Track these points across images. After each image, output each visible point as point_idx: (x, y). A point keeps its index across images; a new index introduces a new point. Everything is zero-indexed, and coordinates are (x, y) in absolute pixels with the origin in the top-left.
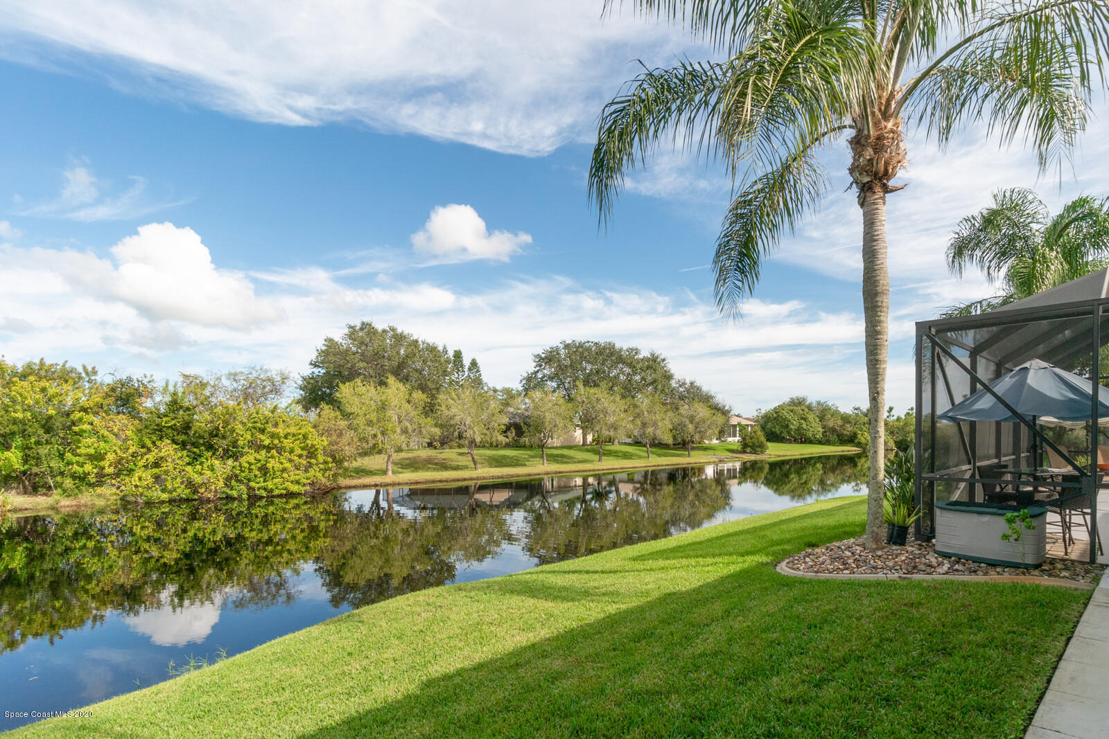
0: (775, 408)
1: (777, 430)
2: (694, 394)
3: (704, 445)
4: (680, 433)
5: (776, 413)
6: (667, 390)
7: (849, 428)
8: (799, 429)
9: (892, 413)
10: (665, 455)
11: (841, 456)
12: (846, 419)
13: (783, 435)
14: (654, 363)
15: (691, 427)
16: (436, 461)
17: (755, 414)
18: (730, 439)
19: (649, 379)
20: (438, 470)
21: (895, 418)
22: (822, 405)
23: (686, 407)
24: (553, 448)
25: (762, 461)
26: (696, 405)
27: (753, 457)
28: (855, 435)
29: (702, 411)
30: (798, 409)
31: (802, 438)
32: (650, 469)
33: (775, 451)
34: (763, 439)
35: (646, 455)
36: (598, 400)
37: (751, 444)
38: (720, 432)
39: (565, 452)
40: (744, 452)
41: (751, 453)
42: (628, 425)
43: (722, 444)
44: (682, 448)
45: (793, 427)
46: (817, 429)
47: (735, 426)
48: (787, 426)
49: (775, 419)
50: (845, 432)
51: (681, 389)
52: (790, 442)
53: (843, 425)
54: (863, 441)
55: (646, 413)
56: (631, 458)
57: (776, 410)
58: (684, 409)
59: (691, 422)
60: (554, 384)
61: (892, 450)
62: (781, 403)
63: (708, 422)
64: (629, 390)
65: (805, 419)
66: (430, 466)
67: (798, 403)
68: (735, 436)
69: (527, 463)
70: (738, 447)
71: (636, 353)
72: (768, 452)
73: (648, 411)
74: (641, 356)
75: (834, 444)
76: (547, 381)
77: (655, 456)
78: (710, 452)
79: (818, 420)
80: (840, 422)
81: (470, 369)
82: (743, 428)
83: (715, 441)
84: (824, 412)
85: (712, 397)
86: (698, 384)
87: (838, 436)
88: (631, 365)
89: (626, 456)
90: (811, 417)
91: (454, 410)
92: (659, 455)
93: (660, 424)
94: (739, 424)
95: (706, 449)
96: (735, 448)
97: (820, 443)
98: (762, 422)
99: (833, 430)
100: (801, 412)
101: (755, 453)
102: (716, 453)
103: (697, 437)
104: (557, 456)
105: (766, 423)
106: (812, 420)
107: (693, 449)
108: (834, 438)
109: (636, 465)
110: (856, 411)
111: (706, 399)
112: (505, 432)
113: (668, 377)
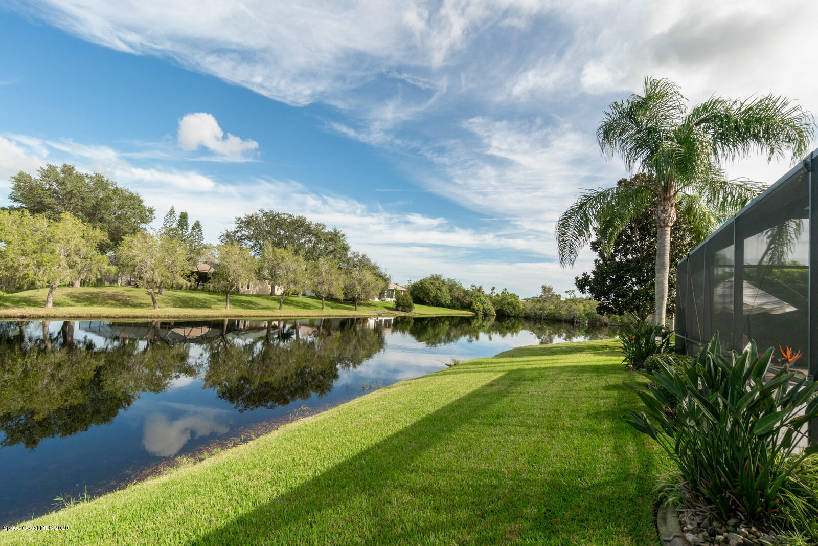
0: (421, 281)
1: (421, 295)
2: (364, 263)
3: (369, 302)
4: (351, 292)
5: (421, 284)
6: (343, 259)
7: (468, 298)
8: (436, 296)
9: (494, 291)
10: (337, 308)
11: (461, 317)
12: (466, 293)
13: (425, 300)
14: (335, 237)
15: (359, 288)
16: (120, 297)
17: (407, 283)
18: (388, 300)
19: (331, 248)
20: (120, 306)
21: (496, 294)
22: (452, 281)
23: (357, 272)
24: (247, 295)
25: (409, 317)
26: (364, 272)
27: (403, 314)
28: (471, 304)
29: (369, 277)
30: (436, 282)
31: (437, 303)
32: (323, 318)
33: (420, 311)
34: (411, 301)
35: (321, 306)
36: (283, 258)
37: (402, 304)
38: (380, 294)
39: (254, 299)
40: (397, 309)
41: (402, 311)
42: (307, 282)
43: (381, 302)
44: (352, 303)
45: (432, 295)
46: (447, 297)
47: (392, 291)
48: (428, 294)
49: (420, 288)
50: (465, 301)
51: (355, 260)
52: (429, 305)
53: (464, 296)
54: (476, 308)
55: (324, 273)
56: (309, 309)
57: (421, 282)
58: (356, 273)
59: (360, 284)
60: (251, 244)
61: (494, 315)
62: (425, 278)
63: (373, 285)
64: (311, 255)
65: (440, 290)
66: (110, 301)
67: (435, 279)
68: (392, 297)
69: (212, 306)
70: (392, 305)
71: (323, 228)
72: (414, 311)
73: (325, 272)
74: (326, 231)
75: (457, 309)
76: (244, 239)
77: (329, 308)
78: (372, 308)
79: (448, 291)
80: (462, 294)
81: (193, 228)
82: (398, 292)
83: (377, 300)
84: (452, 287)
85: (377, 268)
86: (368, 257)
87: (460, 303)
88: (316, 236)
89: (305, 306)
90: (444, 289)
91: (135, 252)
92: (333, 308)
93: (334, 283)
94: (395, 289)
95: (370, 305)
96: (391, 306)
97: (448, 307)
98: (411, 289)
99: (457, 299)
100: (438, 285)
101: (405, 311)
102: (377, 309)
103: (363, 296)
104: (245, 302)
105: (414, 290)
106: (444, 291)
107: (360, 304)
108: (457, 304)
109: (310, 315)
110: (473, 288)
111: (373, 269)
112: (188, 277)
113: (346, 249)
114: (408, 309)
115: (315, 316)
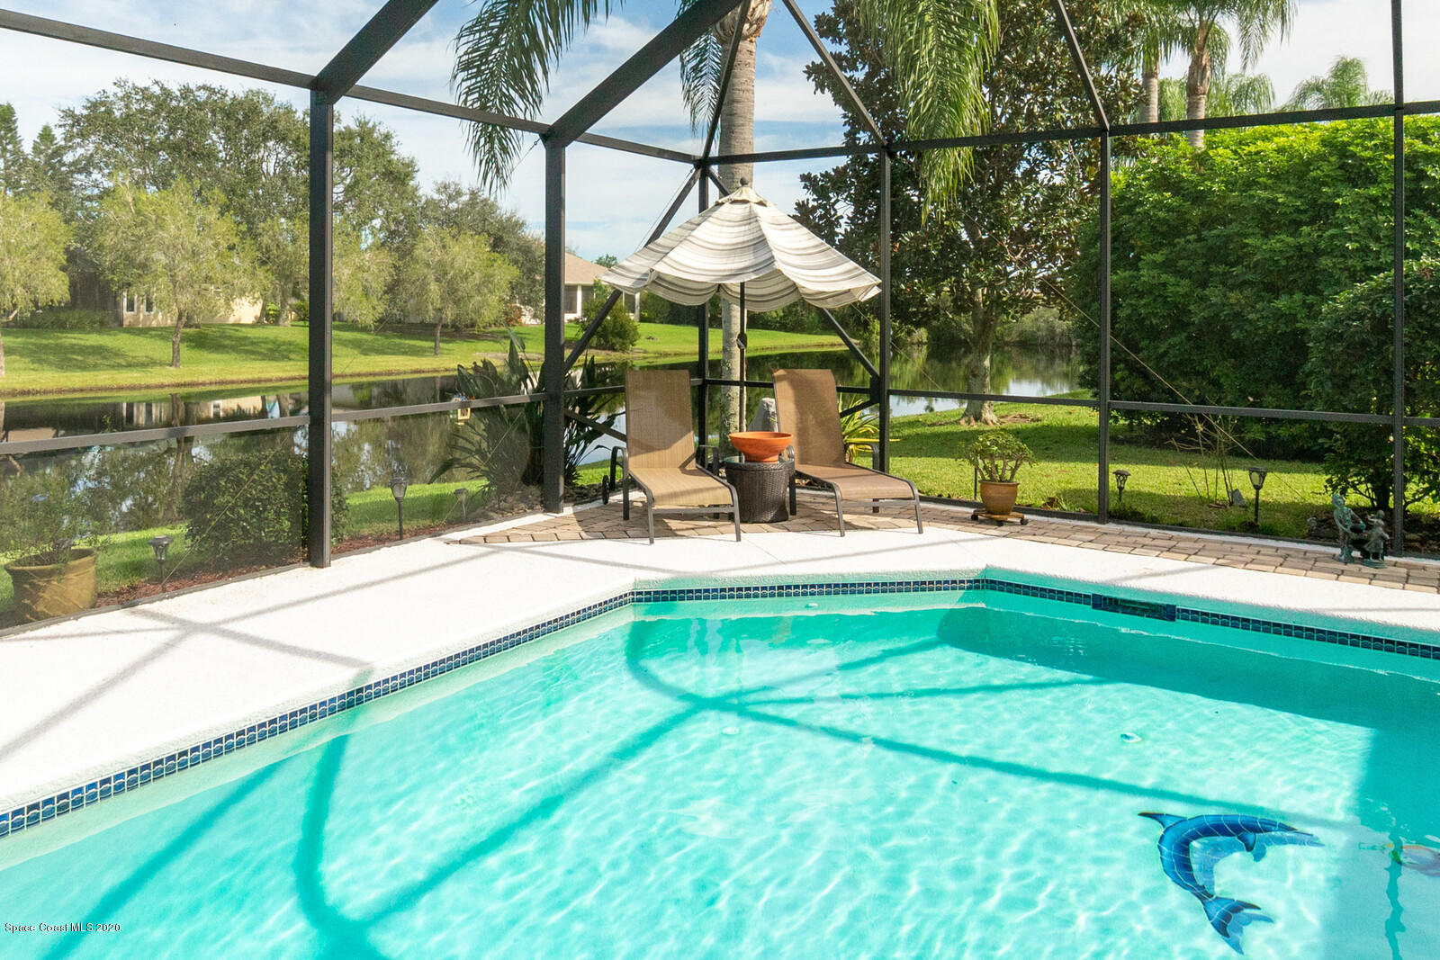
33: (663, 343)
72: (643, 344)
82: (594, 292)
94: (584, 285)
114: (617, 340)
115: (281, 379)
